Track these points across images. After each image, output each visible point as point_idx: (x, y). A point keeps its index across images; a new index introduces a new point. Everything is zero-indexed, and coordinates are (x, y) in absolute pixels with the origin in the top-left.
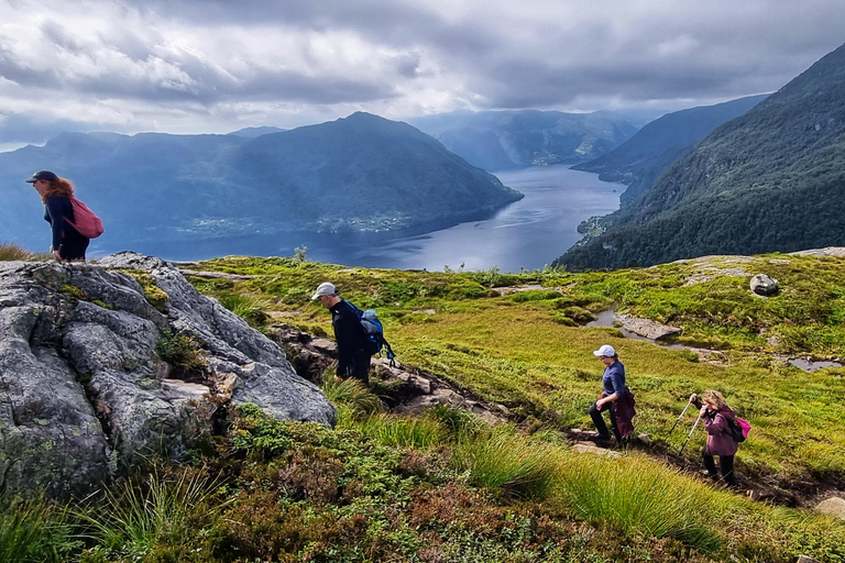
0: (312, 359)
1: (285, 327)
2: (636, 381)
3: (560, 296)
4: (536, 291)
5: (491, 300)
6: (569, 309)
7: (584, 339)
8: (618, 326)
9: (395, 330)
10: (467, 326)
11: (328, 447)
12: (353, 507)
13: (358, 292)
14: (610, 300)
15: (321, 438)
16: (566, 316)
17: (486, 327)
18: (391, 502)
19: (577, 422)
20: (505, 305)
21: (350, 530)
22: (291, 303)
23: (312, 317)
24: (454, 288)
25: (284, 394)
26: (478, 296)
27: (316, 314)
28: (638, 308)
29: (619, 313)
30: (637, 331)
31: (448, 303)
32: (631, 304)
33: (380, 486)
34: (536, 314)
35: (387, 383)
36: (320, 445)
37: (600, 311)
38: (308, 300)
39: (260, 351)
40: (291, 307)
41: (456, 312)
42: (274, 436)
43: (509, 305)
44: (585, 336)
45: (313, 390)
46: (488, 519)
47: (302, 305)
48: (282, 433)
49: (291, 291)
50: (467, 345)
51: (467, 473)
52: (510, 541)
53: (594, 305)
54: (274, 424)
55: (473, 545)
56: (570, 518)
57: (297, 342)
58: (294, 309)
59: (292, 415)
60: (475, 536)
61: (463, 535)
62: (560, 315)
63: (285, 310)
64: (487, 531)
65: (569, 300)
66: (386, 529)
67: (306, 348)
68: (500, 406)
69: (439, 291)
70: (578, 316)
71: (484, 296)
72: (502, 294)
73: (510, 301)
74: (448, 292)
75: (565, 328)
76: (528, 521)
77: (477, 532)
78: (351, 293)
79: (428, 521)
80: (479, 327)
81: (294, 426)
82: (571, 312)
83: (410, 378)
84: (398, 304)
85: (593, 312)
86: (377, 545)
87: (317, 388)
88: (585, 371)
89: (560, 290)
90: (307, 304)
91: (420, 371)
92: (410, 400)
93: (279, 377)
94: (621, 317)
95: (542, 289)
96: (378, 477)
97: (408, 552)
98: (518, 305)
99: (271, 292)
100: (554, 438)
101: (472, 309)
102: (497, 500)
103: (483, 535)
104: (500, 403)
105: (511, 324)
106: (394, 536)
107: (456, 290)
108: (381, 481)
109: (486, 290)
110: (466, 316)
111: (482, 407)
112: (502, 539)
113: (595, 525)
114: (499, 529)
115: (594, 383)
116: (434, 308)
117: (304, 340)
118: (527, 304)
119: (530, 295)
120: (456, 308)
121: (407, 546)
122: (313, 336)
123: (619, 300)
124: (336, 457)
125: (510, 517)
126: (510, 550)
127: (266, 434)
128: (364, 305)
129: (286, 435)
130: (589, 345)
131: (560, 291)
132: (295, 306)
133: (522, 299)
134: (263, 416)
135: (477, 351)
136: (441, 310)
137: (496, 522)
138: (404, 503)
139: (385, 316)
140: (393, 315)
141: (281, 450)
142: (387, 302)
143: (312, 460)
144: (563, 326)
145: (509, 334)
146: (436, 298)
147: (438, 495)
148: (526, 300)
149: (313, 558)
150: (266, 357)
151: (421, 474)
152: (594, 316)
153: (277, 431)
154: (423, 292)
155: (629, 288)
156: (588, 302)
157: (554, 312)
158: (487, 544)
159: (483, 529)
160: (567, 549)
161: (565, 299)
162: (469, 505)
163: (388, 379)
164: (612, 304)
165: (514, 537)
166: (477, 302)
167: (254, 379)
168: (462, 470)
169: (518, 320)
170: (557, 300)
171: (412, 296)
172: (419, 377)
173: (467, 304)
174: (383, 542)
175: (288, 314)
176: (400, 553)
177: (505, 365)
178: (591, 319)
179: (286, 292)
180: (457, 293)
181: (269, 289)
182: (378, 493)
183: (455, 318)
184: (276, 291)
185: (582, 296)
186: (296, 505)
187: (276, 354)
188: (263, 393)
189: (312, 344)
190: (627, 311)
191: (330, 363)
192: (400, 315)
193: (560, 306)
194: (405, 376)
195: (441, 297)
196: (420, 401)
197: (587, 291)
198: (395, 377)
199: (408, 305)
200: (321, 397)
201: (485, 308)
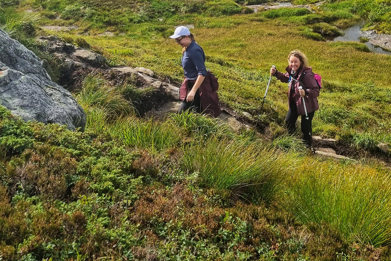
0: (74, 67)
1: (52, 39)
2: (380, 93)
3: (309, 12)
4: (286, 8)
5: (245, 16)
6: (317, 25)
7: (331, 53)
8: (364, 41)
9: (159, 43)
10: (222, 39)
11: (67, 147)
12: (79, 204)
13: (127, 9)
14: (356, 17)
15: (60, 139)
16: (315, 31)
17: (240, 41)
18: (118, 199)
19: (318, 130)
20: (258, 21)
21: (71, 226)
22: (68, 19)
23: (86, 31)
24: (211, 5)
25: (33, 98)
26: (233, 13)
27: (90, 28)
28: (384, 24)
29: (365, 29)
30: (383, 45)
31: (206, 19)
32: (376, 21)
33: (109, 184)
34: (285, 30)
35: (141, 90)
36: (59, 145)
37: (346, 27)
38: (83, 16)
39: (19, 59)
40: (67, 22)
41: (213, 27)
42: (17, 135)
43: (261, 21)
44: (333, 49)
45: (65, 95)
46: (207, 221)
47: (78, 20)
48: (26, 133)
49: (68, 8)
50: (222, 57)
51: (195, 175)
52: (226, 242)
53: (341, 21)
54: (20, 124)
55: (188, 244)
56: (289, 222)
57: (62, 52)
58: (71, 24)
59: (39, 117)
60: (192, 235)
61: (180, 234)
62: (308, 30)
63: (63, 25)
64: (204, 231)
65: (317, 16)
66: (106, 226)
67: (69, 57)
68: (245, 114)
69: (198, 8)
70: (326, 31)
71: (239, 12)
72: (256, 11)
73: (262, 18)
74: (206, 8)
75: (314, 43)
76: (244, 223)
77: (194, 231)
78: (120, 10)
79: (149, 219)
80: (234, 41)
81: (39, 128)
82: (319, 28)
83: (161, 86)
84: (161, 20)
85: (340, 28)
86: (93, 241)
87: (69, 93)
88: (330, 82)
89: (309, 7)
90: (82, 20)
91: (171, 80)
92: (162, 105)
93: (29, 82)
94: (367, 33)
95: (292, 6)
96: (109, 176)
97: (123, 249)
98: (270, 21)
99: (50, 9)
100: (293, 144)
101: (227, 24)
102: (223, 201)
103: (199, 235)
104: (245, 110)
105: (263, 39)
106: (113, 233)
107: (213, 7)
108: (111, 179)
109: (240, 7)
110: (221, 31)
111: (228, 114)
112: (218, 239)
113: (313, 229)
114: (215, 230)
115: (339, 94)
116: (194, 23)
117: (68, 50)
118: (277, 21)
119: (281, 12)
120: (213, 24)
121: (124, 243)
122: (76, 47)
123: (364, 17)
124: (72, 156)
125: (228, 218)
126: (222, 251)
127: (11, 133)
128: (131, 20)
129: (30, 135)
130: (336, 59)
131: (309, 9)
132: (72, 21)
133: (274, 16)
134: (10, 117)
135: (230, 63)
136: (200, 25)
137: (213, 224)
138: (130, 202)
139: (150, 30)
140: (156, 29)
141: (23, 148)
142: (152, 17)
143: (48, 159)
144: (310, 41)
145: (261, 47)
146: (196, 14)
147: (165, 195)
148: (277, 16)
149: (29, 252)
150: (23, 64)
151: (154, 174)
152: (341, 31)
153: (22, 131)
154: (184, 9)
155: (374, 6)
156: (335, 19)
157: (303, 27)
158: (201, 244)
159: (199, 229)
160: (281, 251)
161: (313, 15)
162: (192, 205)
163: (142, 86)
164: (358, 20)
165: (229, 239)
166: (232, 19)
167: (6, 84)
168: (191, 172)
169: (270, 34)
170: (305, 16)
171: (174, 13)
172: (170, 85)
173: (223, 20)
174: (100, 238)
175: (66, 28)
176: (116, 249)
177: (256, 76)
178: (337, 35)
179: (63, 9)
180: (214, 10)
181: (49, 6)
182: (106, 191)
183: (212, 32)
184: (55, 7)
185: (330, 13)
186: (29, 200)
187: (33, 62)
188: (14, 96)
189: (75, 54)
190: (372, 27)
191: (90, 72)
192: (162, 30)
193: (309, 22)
194: (157, 84)
195: (200, 13)
196: (170, 107)
197: (335, 8)
198: (148, 85)
199: (170, 21)
200: (71, 101)
201: (239, 24)
